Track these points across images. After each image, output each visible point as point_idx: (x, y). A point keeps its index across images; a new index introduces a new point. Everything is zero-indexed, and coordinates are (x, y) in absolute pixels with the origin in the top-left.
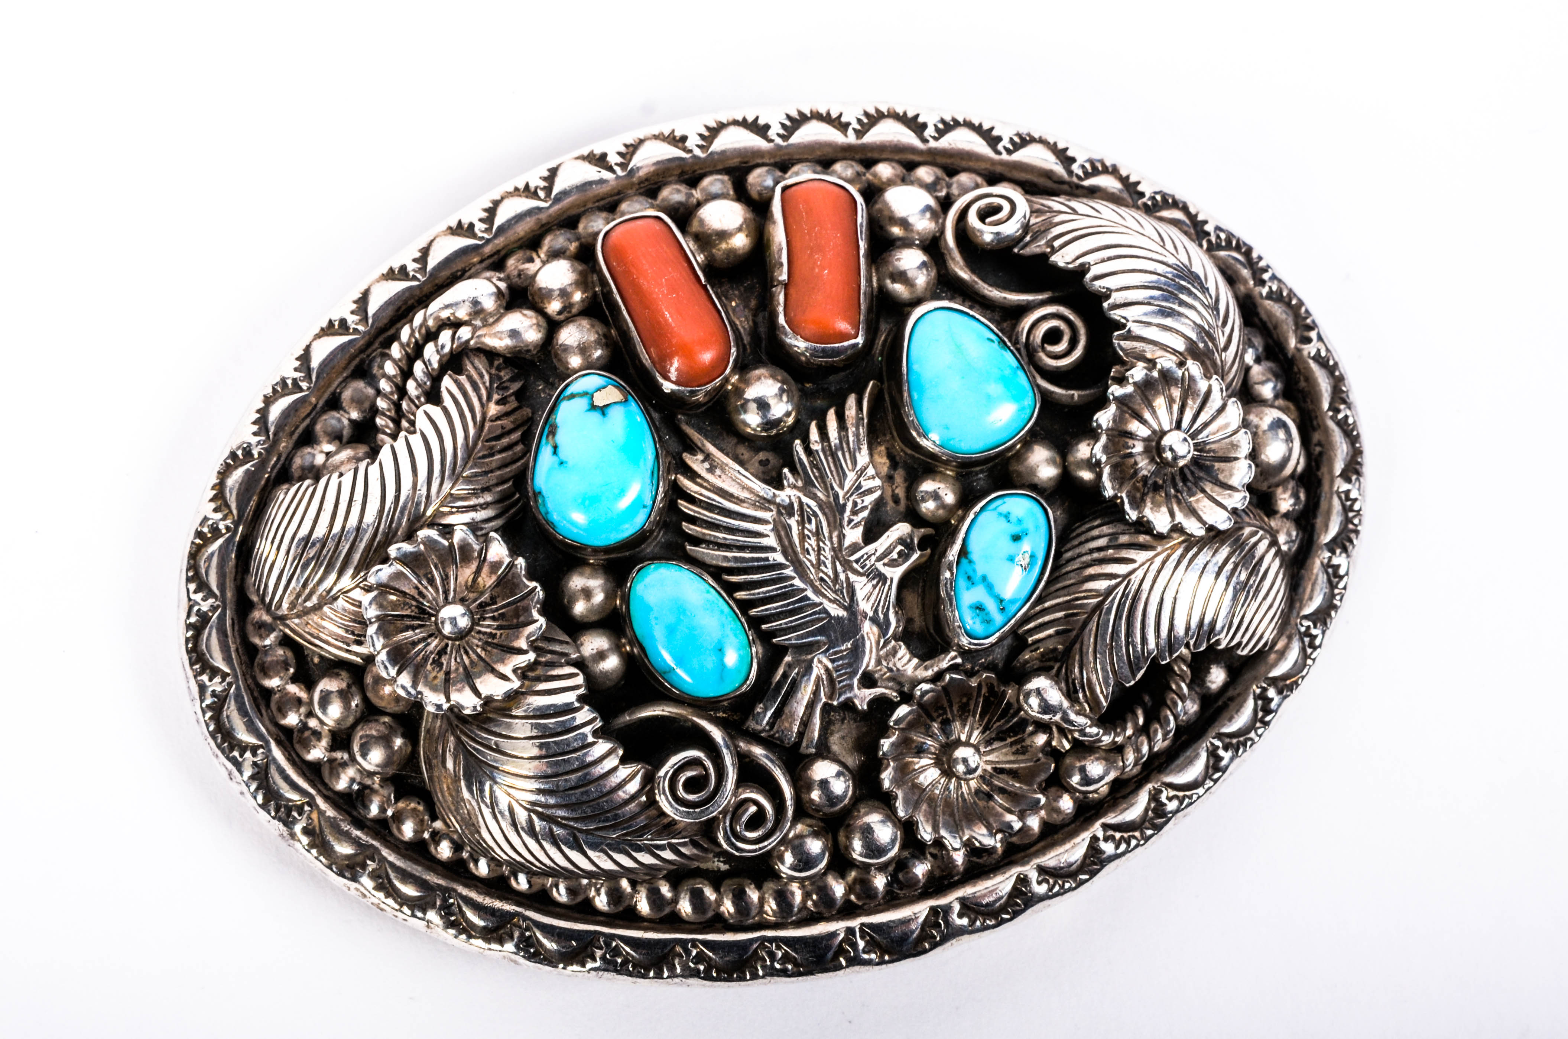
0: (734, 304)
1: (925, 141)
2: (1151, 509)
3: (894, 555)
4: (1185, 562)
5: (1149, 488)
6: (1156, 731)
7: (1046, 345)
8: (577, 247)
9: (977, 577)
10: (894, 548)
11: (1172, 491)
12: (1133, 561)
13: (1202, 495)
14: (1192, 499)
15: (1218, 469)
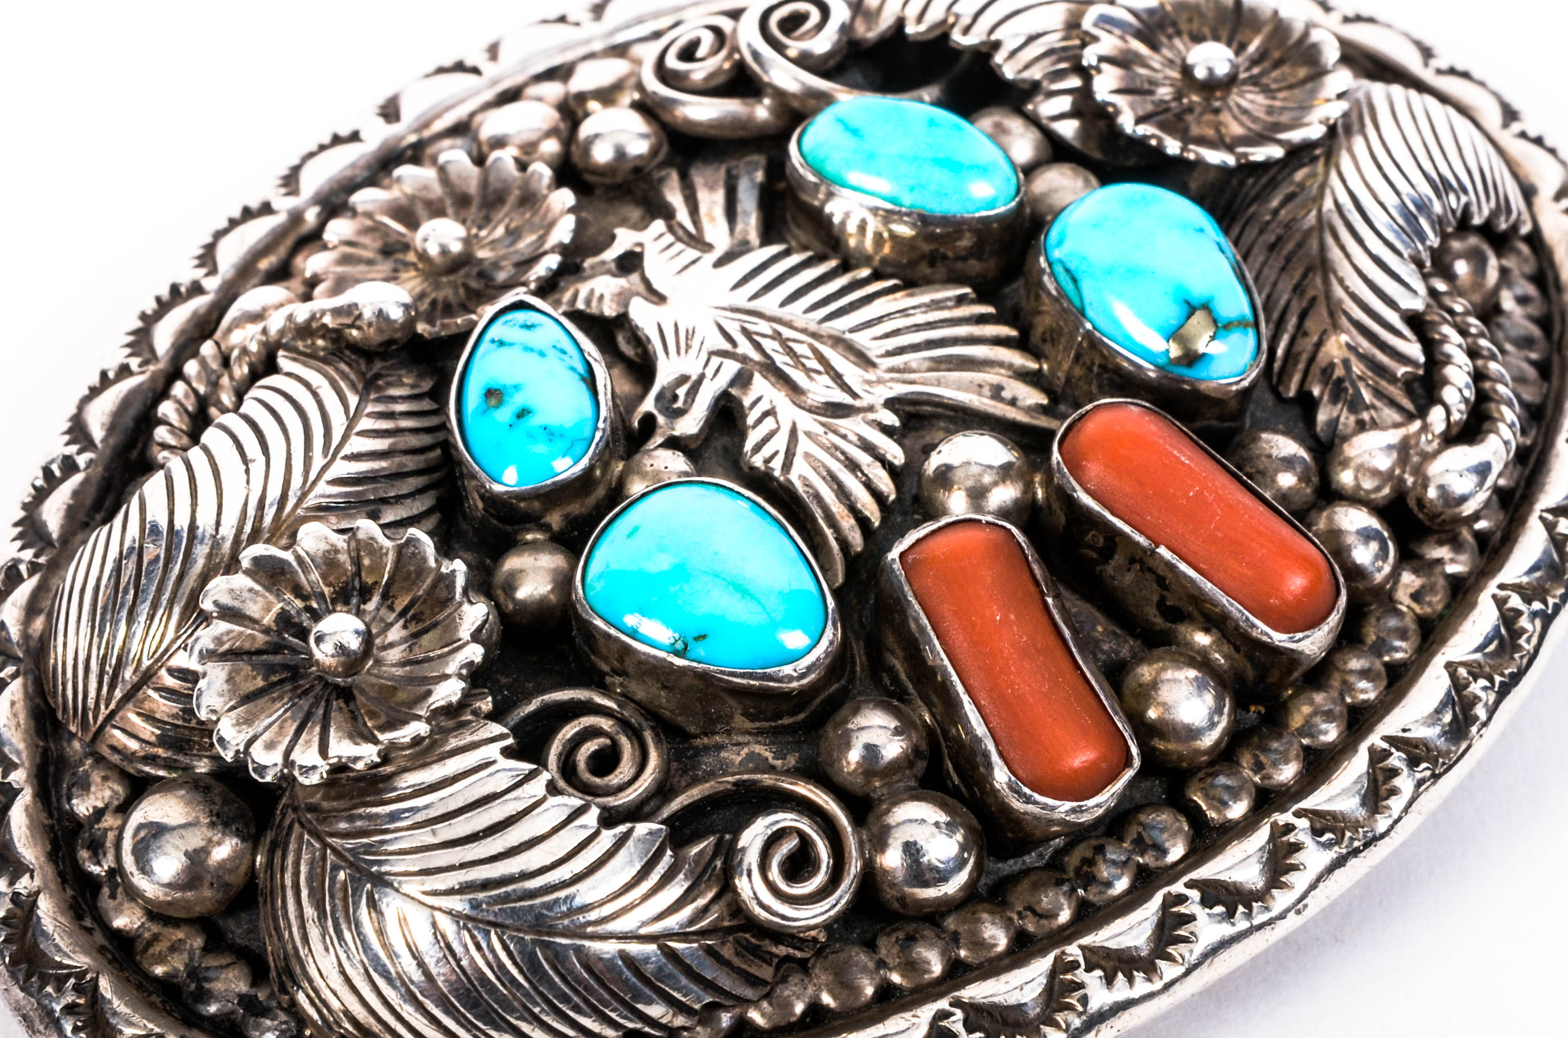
0: (1100, 629)
1: (957, 1003)
2: (337, 551)
3: (681, 392)
4: (251, 512)
5: (354, 588)
6: (182, 421)
7: (608, 741)
8: (1366, 635)
9: (553, 354)
10: (685, 402)
11: (315, 605)
12: (330, 483)
13: (265, 621)
14: (277, 607)
15: (255, 678)
